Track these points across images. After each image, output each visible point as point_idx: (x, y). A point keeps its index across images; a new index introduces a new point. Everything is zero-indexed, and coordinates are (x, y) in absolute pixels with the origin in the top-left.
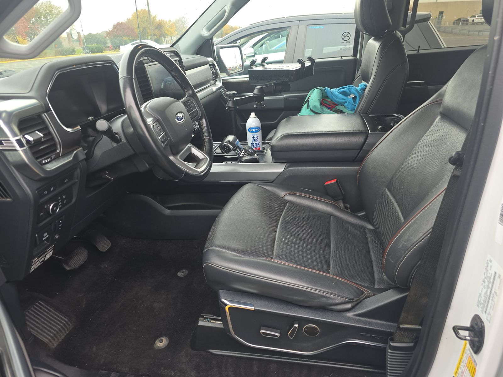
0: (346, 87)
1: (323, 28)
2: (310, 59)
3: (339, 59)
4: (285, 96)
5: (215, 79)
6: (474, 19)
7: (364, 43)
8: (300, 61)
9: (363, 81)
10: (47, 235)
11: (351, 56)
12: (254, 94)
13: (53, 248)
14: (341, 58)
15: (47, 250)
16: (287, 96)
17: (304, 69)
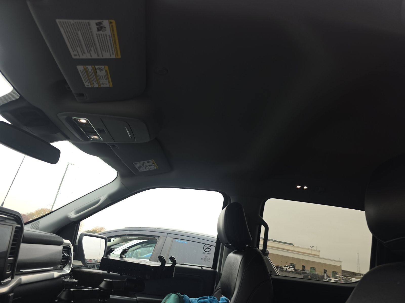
0: (207, 298)
1: (186, 243)
2: (172, 259)
3: (199, 268)
4: (138, 298)
5: (65, 264)
6: (287, 268)
7: (224, 256)
8: (161, 259)
9: (222, 296)
11: (211, 268)
12: (100, 288)
14: (202, 268)
16: (140, 299)
17: (164, 269)
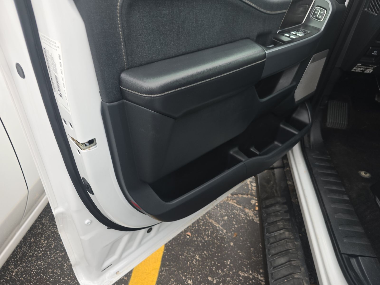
10: (376, 53)
13: (374, 68)
15: (370, 66)
